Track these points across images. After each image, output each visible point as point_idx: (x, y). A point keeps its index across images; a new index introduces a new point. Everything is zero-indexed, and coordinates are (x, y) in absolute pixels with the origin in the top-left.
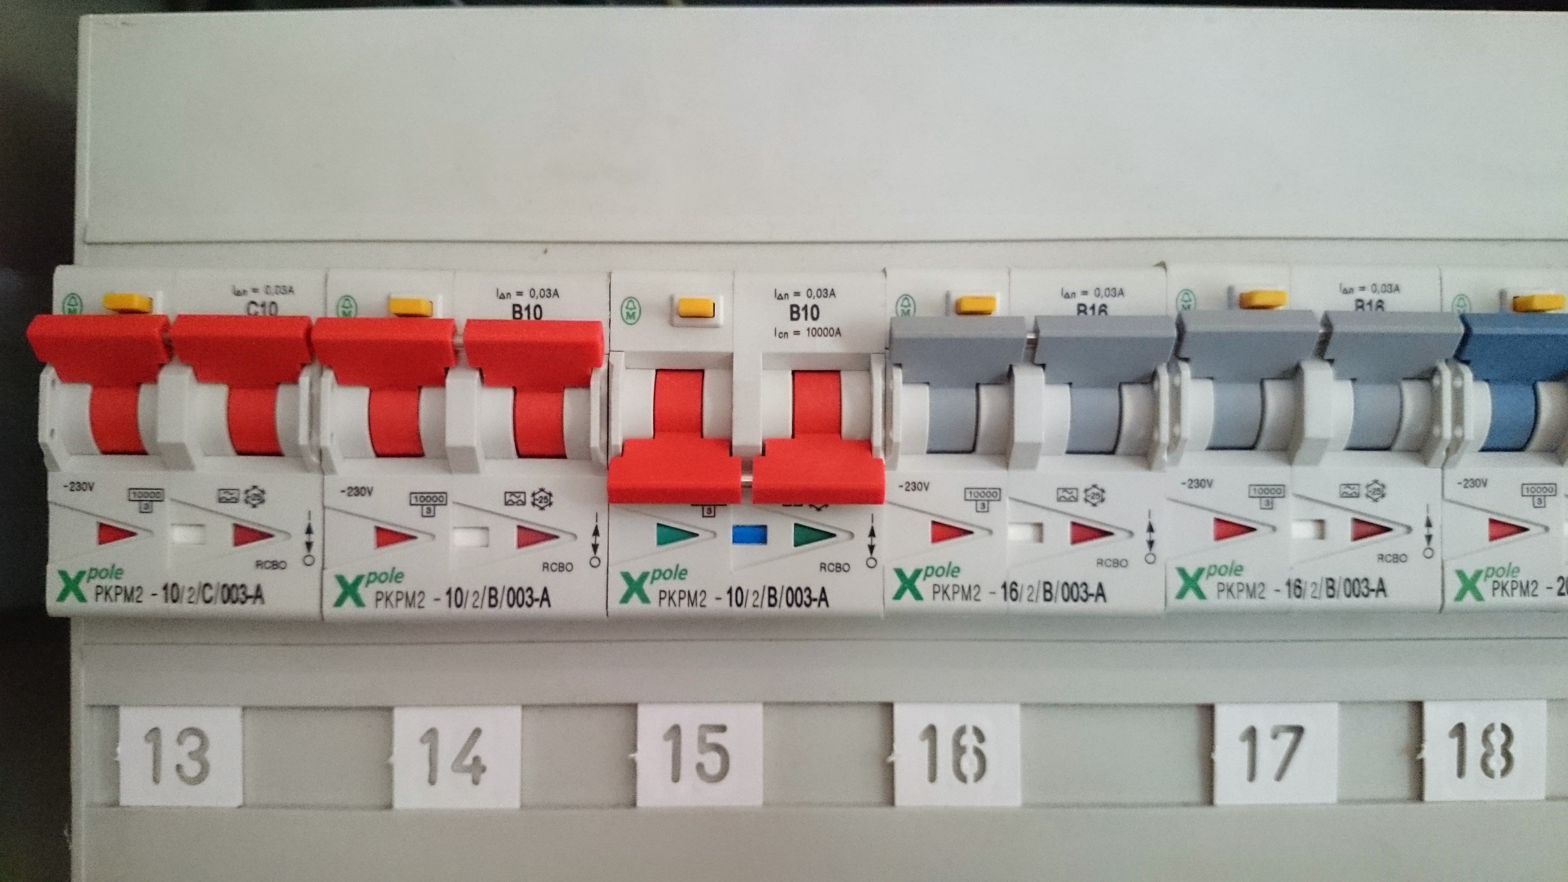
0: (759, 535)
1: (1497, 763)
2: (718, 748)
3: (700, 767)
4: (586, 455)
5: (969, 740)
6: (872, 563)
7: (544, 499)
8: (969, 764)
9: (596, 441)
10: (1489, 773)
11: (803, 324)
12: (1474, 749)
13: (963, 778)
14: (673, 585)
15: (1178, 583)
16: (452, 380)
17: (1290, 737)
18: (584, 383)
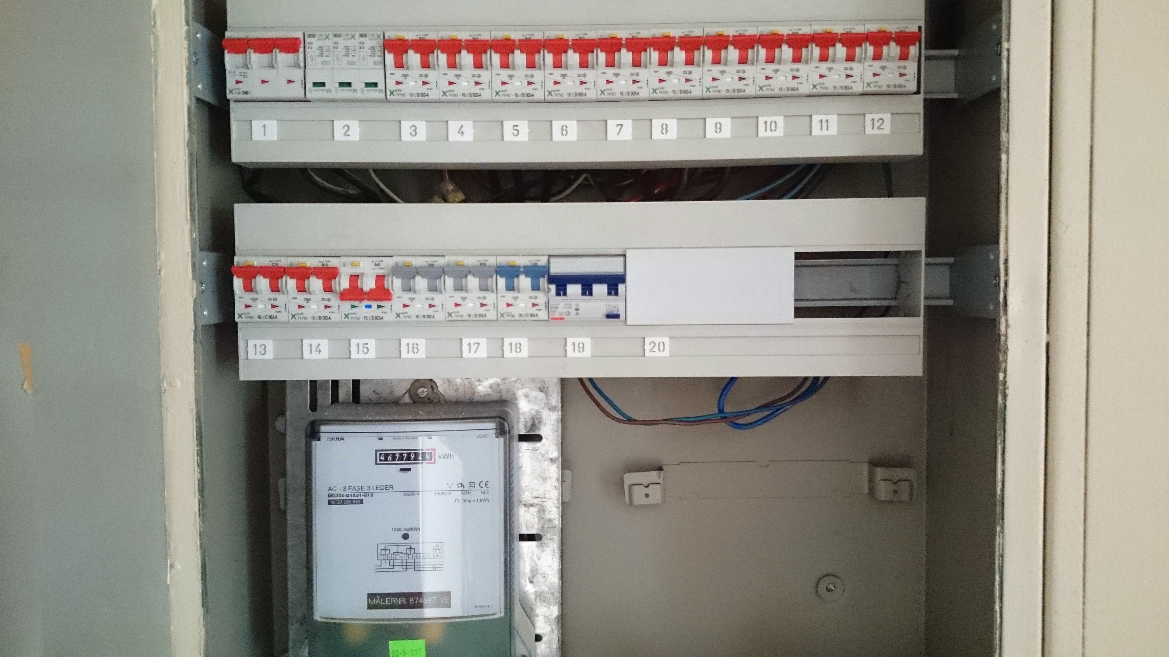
0: (370, 307)
1: (518, 350)
2: (367, 348)
3: (363, 351)
4: (336, 292)
5: (415, 346)
6: (391, 311)
7: (329, 300)
8: (415, 350)
9: (337, 289)
10: (517, 352)
11: (377, 267)
12: (514, 347)
13: (414, 353)
14: (354, 316)
15: (447, 315)
16: (311, 278)
17: (477, 345)
18: (335, 278)
